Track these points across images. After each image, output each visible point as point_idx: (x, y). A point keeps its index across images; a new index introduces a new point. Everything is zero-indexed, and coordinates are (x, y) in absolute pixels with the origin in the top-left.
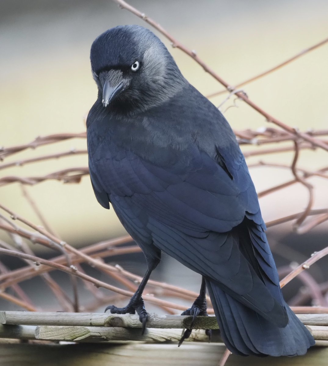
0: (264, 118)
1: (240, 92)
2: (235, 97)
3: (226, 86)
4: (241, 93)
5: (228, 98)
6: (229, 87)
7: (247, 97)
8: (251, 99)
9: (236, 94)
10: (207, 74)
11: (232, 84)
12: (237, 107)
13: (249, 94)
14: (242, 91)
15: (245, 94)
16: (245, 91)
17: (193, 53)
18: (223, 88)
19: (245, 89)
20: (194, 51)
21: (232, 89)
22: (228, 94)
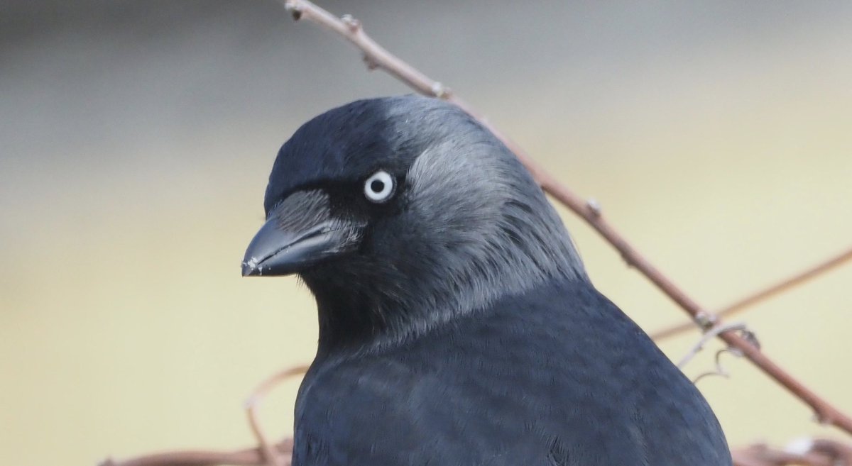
0: (807, 412)
1: (735, 329)
2: (721, 345)
3: (691, 310)
4: (738, 334)
5: (699, 349)
6: (700, 315)
7: (757, 345)
8: (769, 351)
9: (722, 336)
10: (634, 274)
11: (708, 304)
12: (727, 376)
13: (760, 336)
14: (741, 328)
15: (751, 336)
16: (751, 328)
17: (590, 208)
18: (681, 316)
19: (751, 319)
20: (594, 203)
21: (712, 319)
22: (696, 335)
